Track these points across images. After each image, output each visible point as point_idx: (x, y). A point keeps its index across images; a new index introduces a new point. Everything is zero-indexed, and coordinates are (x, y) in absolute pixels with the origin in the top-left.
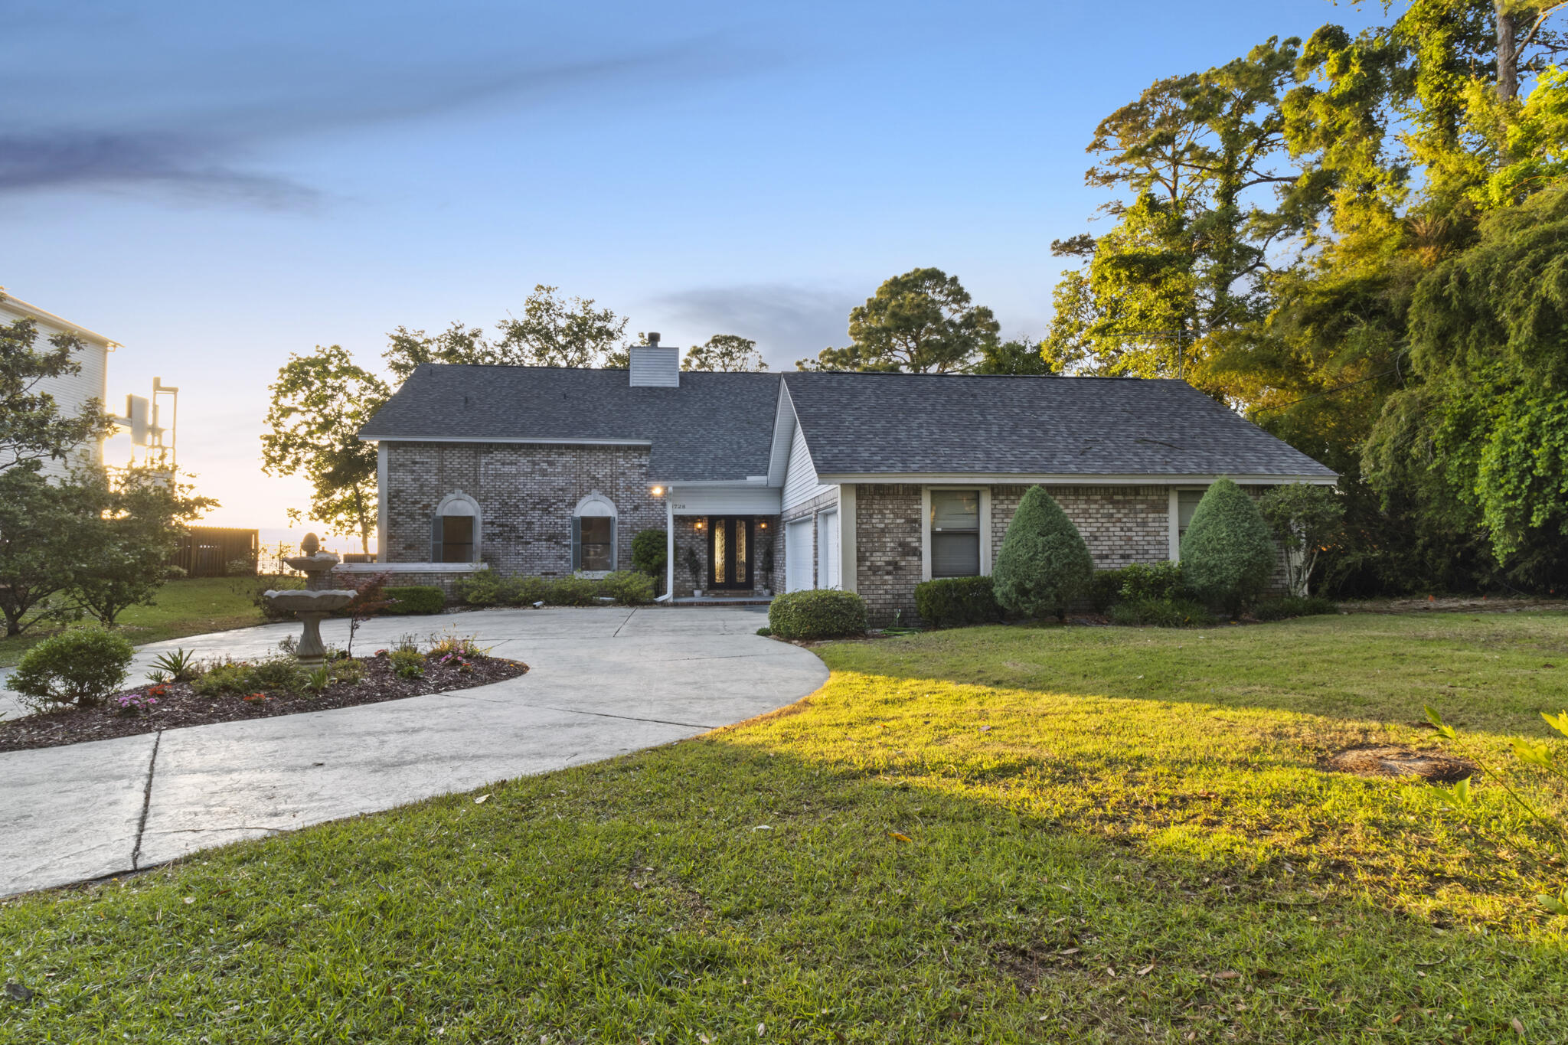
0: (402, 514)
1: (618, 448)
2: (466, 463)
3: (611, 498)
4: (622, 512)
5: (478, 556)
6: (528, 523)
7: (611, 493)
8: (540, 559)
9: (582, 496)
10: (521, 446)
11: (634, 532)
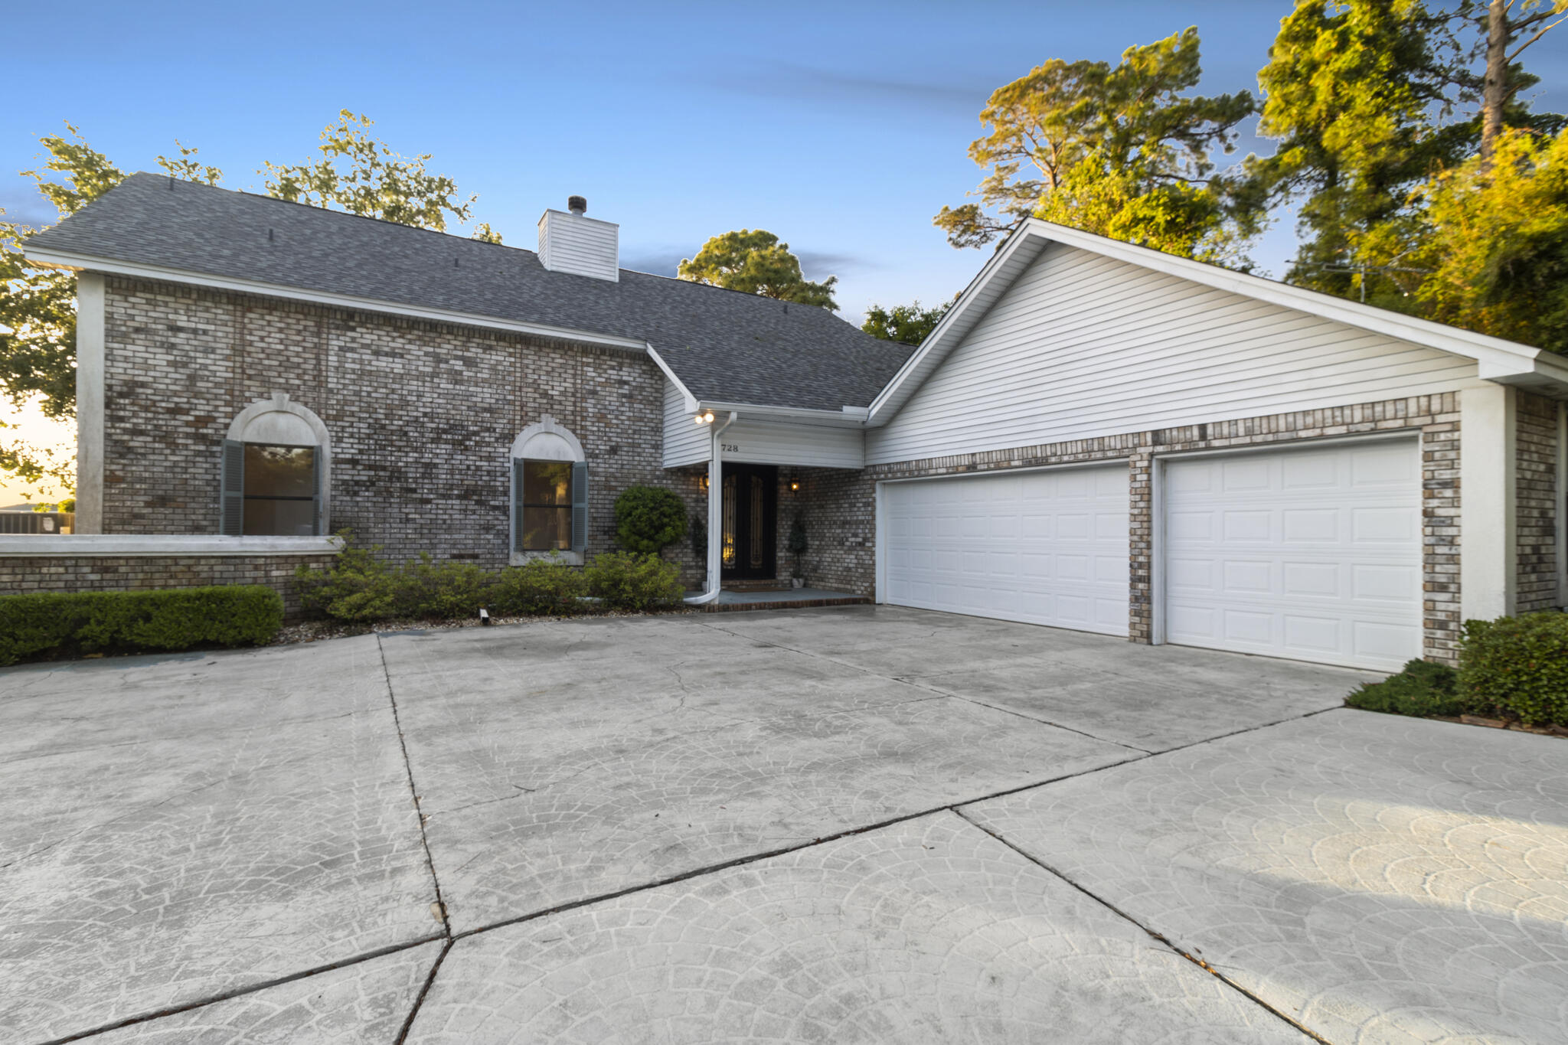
0: (142, 433)
1: (586, 349)
2: (297, 344)
3: (574, 431)
4: (591, 455)
5: (324, 523)
6: (427, 465)
7: (574, 423)
8: (449, 530)
9: (524, 423)
10: (413, 323)
11: (611, 488)
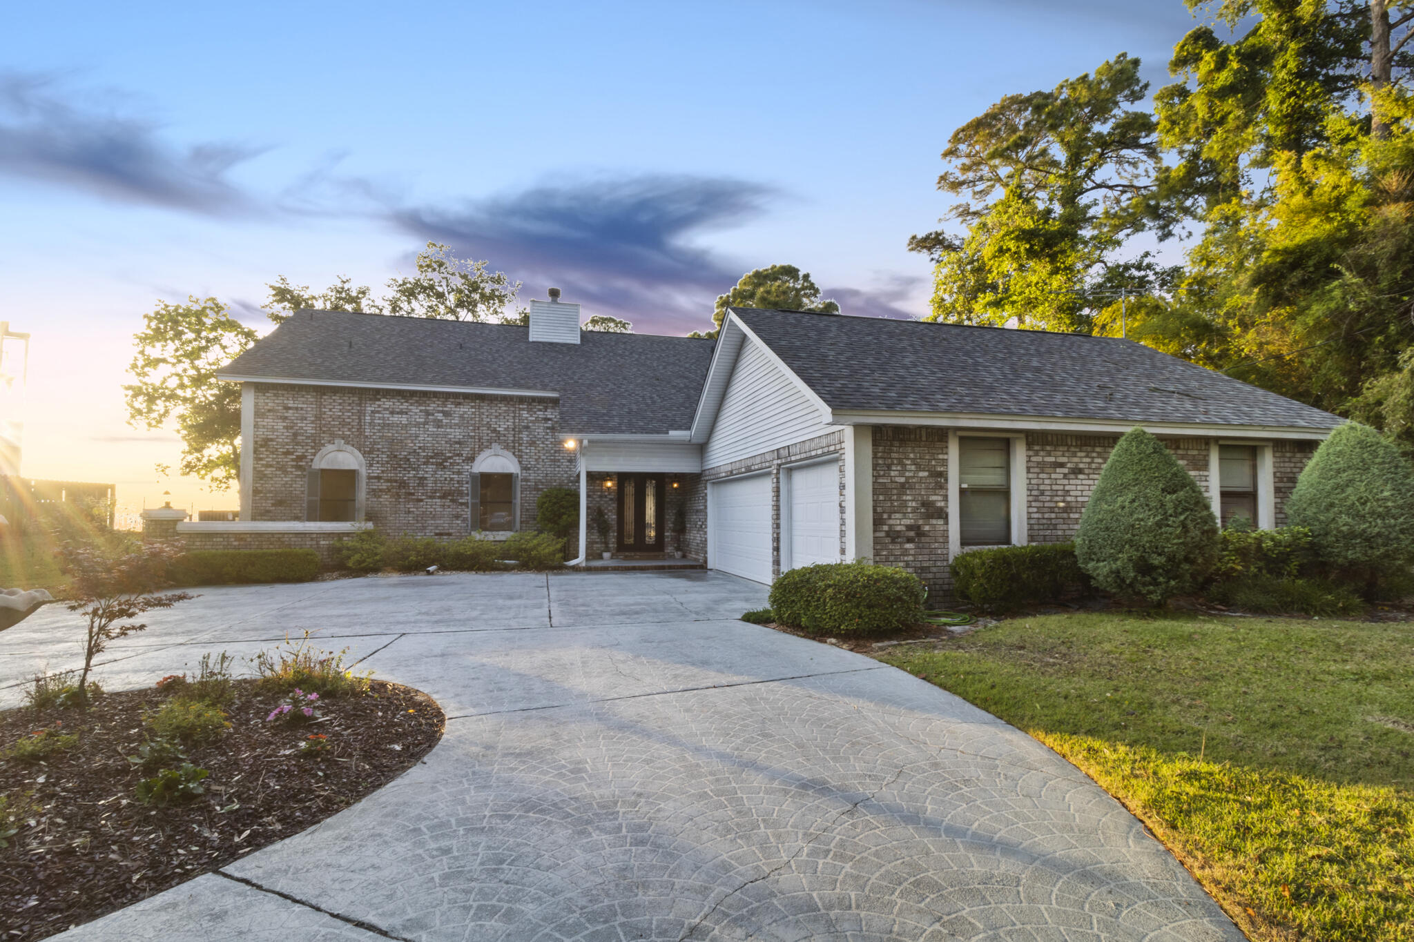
0: (271, 466)
1: (522, 400)
2: (349, 411)
3: (514, 453)
4: (525, 468)
5: (362, 515)
6: (420, 479)
7: (514, 448)
8: (434, 518)
9: (481, 450)
10: (413, 394)
11: (538, 490)
